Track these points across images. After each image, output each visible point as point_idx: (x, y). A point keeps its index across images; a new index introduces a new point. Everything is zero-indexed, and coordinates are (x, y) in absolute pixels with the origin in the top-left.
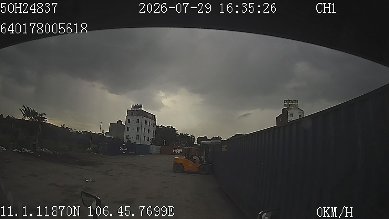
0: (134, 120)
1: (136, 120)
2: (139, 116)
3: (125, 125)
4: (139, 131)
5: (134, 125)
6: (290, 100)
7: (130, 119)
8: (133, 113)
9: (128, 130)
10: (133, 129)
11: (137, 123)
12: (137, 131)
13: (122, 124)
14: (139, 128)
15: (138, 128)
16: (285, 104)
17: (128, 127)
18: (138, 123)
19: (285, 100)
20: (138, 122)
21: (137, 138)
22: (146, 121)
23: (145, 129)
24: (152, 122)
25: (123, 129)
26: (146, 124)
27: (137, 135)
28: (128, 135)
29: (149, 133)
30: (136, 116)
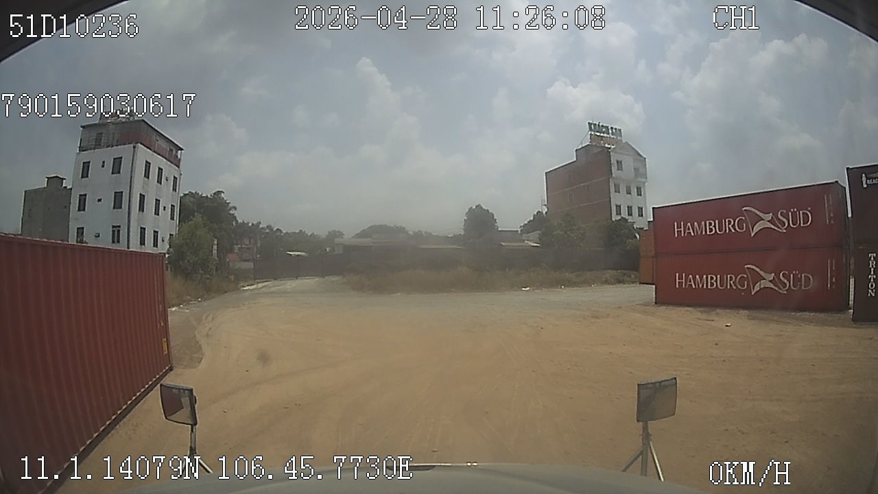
0: (104, 162)
1: (109, 164)
2: (125, 144)
3: (71, 189)
4: (121, 207)
5: (101, 183)
6: (603, 126)
7: (89, 162)
8: (103, 135)
9: (82, 207)
10: (100, 200)
11: (113, 173)
12: (115, 207)
13: (64, 185)
14: (122, 194)
15: (116, 193)
16: (593, 133)
17: (80, 195)
18: (119, 173)
19: (591, 122)
20: (116, 170)
21: (116, 238)
22: (146, 162)
23: (142, 197)
24: (169, 170)
25: (65, 207)
26: (147, 175)
27: (113, 227)
28: (83, 228)
29: (157, 213)
30: (112, 146)
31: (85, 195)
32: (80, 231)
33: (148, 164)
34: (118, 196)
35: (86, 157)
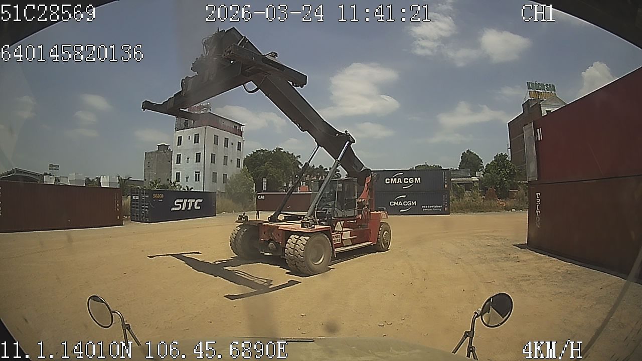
0: (189, 139)
1: (192, 138)
2: (200, 127)
3: (172, 151)
4: (199, 162)
5: (189, 148)
6: (539, 84)
7: (181, 137)
8: (188, 121)
9: (178, 162)
10: (188, 158)
11: (195, 143)
12: (196, 162)
14: (200, 153)
15: (197, 154)
16: (531, 90)
17: (177, 155)
18: (198, 142)
19: (528, 82)
20: (196, 141)
21: (197, 178)
22: (215, 135)
23: (213, 156)
24: (233, 138)
25: (169, 161)
26: (216, 143)
27: (196, 172)
28: (179, 173)
29: (225, 163)
30: (193, 128)
31: (180, 155)
32: (178, 174)
33: (216, 137)
34: (198, 155)
35: (179, 133)
